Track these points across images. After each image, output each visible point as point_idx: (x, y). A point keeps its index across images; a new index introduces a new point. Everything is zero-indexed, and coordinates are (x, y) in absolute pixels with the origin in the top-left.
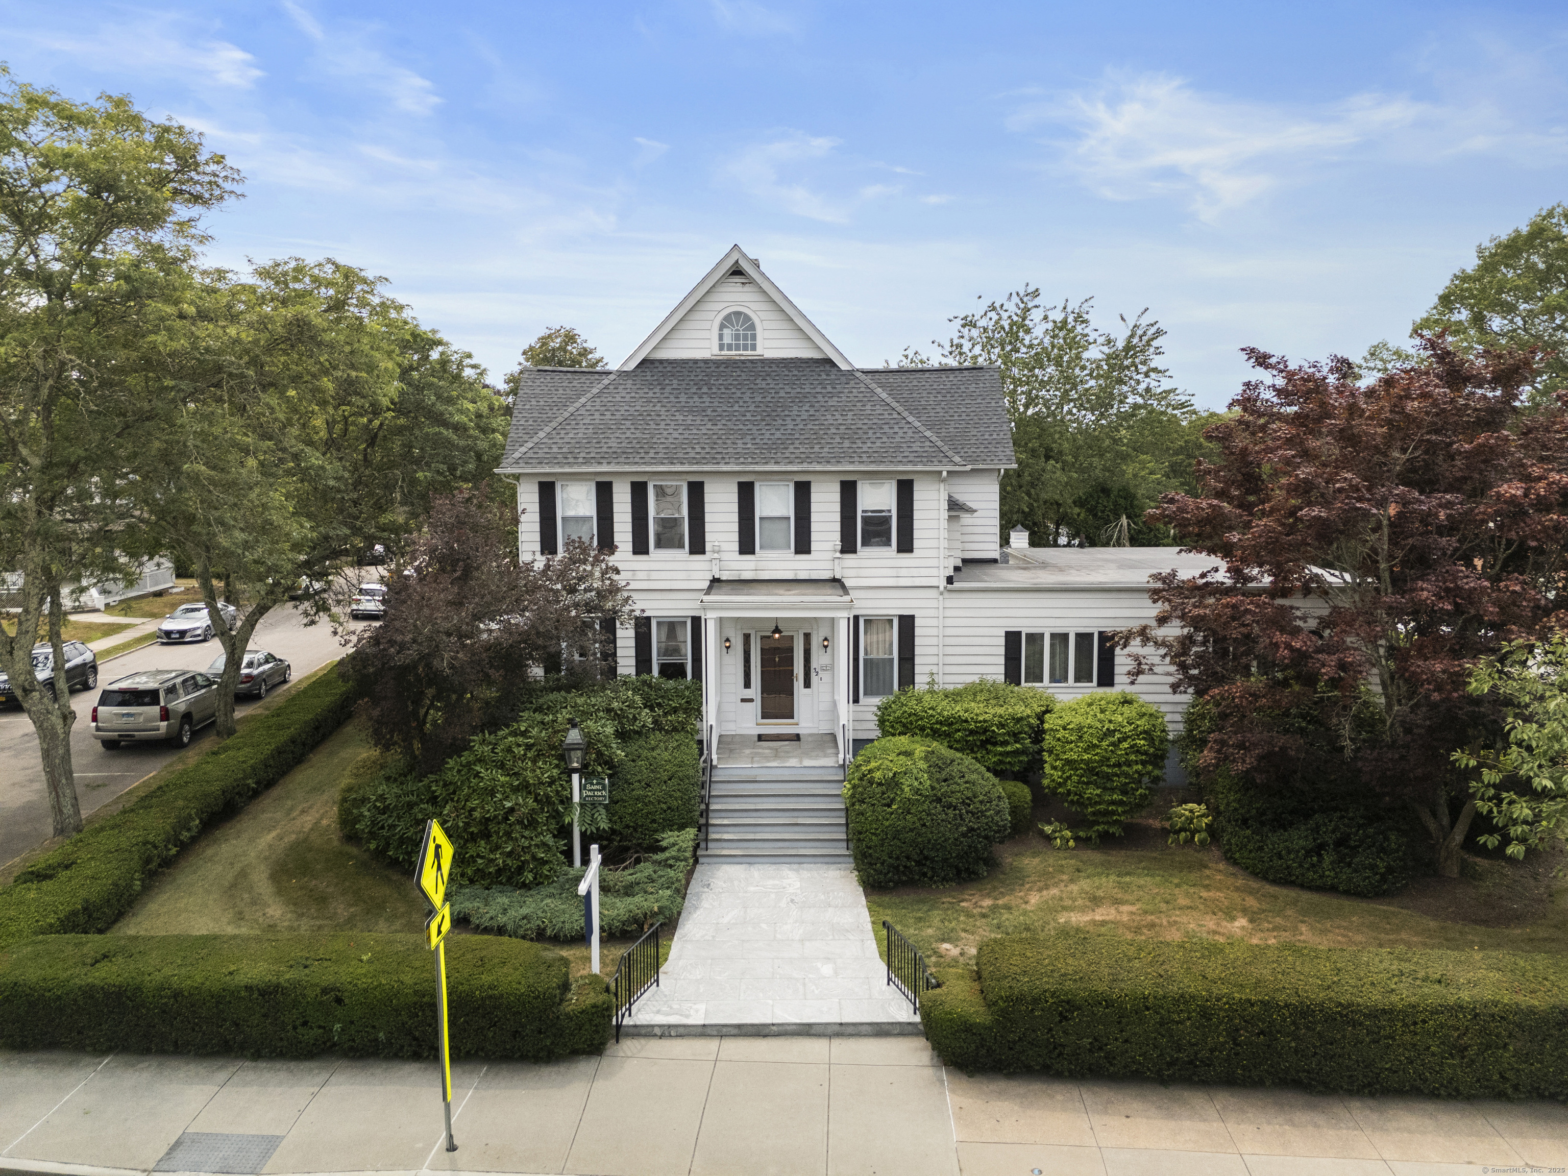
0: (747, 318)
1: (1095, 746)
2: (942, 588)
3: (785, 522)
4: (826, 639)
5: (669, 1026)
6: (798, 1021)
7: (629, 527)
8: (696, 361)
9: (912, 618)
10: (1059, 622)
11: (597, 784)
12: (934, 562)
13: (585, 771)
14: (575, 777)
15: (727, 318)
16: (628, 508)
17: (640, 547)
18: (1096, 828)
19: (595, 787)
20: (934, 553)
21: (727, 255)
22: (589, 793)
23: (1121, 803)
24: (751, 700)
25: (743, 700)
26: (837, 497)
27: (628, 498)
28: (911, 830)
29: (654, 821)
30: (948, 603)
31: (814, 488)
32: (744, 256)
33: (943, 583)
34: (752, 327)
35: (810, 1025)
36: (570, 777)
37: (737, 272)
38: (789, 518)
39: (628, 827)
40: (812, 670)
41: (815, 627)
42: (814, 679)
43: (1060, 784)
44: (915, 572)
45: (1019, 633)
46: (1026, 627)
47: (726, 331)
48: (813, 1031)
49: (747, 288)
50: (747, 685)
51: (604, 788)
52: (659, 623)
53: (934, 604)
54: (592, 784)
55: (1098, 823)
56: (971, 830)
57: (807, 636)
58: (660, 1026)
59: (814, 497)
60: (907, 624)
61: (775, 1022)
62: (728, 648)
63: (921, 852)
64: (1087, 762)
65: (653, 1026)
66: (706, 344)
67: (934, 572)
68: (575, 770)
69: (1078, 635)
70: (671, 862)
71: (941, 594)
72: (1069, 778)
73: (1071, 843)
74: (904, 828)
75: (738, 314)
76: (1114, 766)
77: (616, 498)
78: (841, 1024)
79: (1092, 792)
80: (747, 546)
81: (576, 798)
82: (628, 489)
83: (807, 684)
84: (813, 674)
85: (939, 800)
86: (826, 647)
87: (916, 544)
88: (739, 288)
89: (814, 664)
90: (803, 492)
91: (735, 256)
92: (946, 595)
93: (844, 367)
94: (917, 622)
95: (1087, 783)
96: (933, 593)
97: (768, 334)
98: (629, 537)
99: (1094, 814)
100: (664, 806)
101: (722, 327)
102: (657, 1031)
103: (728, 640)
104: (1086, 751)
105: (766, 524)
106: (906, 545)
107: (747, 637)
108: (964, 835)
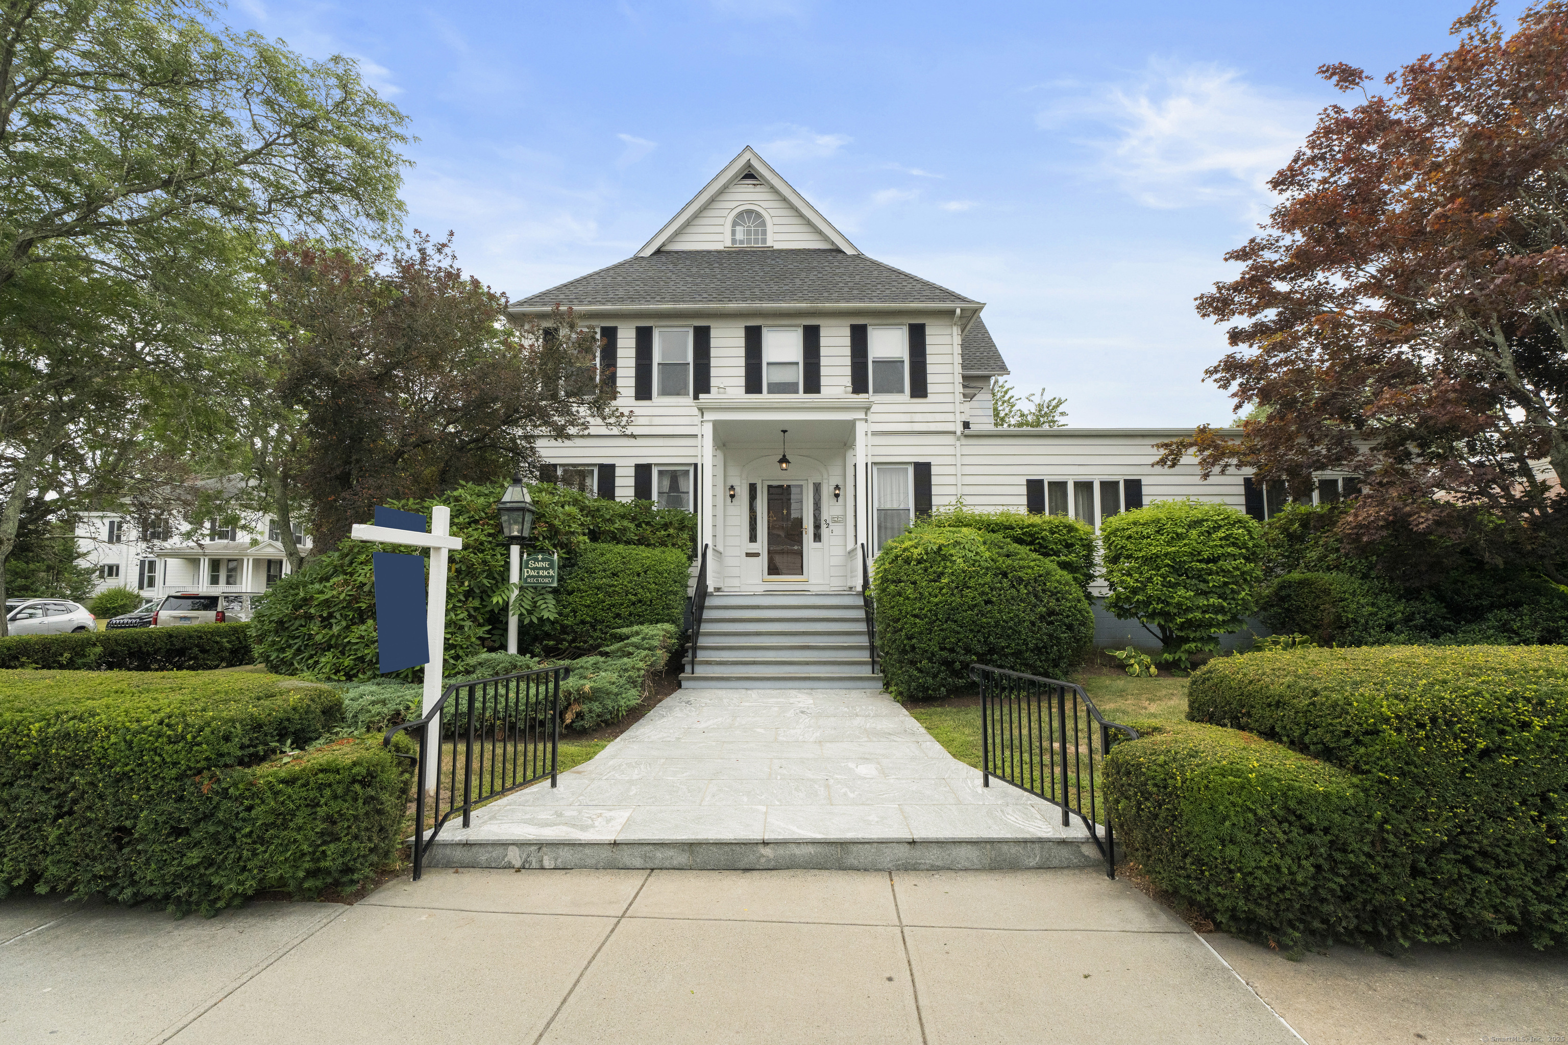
0: (759, 215)
1: (1179, 537)
2: (959, 433)
3: (795, 367)
4: (837, 487)
5: (541, 845)
6: (818, 836)
7: (632, 372)
8: (709, 252)
9: (928, 466)
10: (1082, 470)
11: (543, 560)
12: (949, 408)
13: (529, 545)
14: (515, 550)
15: (740, 215)
16: (632, 353)
17: (643, 392)
18: (1187, 646)
19: (540, 565)
20: (949, 398)
21: (739, 156)
22: (532, 573)
23: (1220, 610)
24: (757, 555)
25: (748, 555)
26: (847, 341)
27: (632, 343)
28: (971, 608)
29: (618, 616)
30: (966, 450)
31: (823, 332)
32: (756, 155)
33: (959, 429)
34: (763, 224)
35: (843, 845)
36: (508, 549)
37: (749, 175)
38: (797, 364)
39: (583, 622)
40: (823, 522)
41: (825, 476)
42: (824, 531)
43: (1135, 591)
44: (930, 417)
45: (1042, 481)
46: (1048, 474)
47: (739, 229)
48: (851, 860)
49: (758, 188)
50: (753, 538)
51: (551, 566)
52: (661, 473)
53: (951, 450)
54: (537, 560)
55: (1187, 640)
56: (1051, 613)
57: (817, 488)
58: (521, 844)
59: (823, 341)
60: (923, 472)
61: (768, 836)
62: (732, 496)
63: (986, 639)
64: (1173, 556)
65: (505, 845)
66: (719, 237)
67: (950, 417)
68: (513, 540)
69: (1103, 484)
70: (630, 649)
71: (958, 439)
72: (1150, 579)
73: (1153, 669)
74: (961, 605)
75: (749, 212)
76: (1208, 561)
77: (620, 343)
78: (913, 843)
79: (1182, 594)
80: (753, 384)
81: (514, 577)
82: (633, 333)
83: (817, 537)
84: (823, 526)
85: (1005, 575)
86: (837, 496)
87: (930, 388)
88: (751, 189)
89: (825, 515)
90: (812, 338)
91: (747, 156)
92: (964, 441)
93: (849, 251)
94: (934, 470)
95: (1174, 586)
96: (950, 439)
97: (777, 229)
98: (632, 382)
99: (1182, 627)
100: (633, 598)
101: (735, 224)
102: (514, 856)
103: (732, 488)
104: (1169, 543)
105: (772, 368)
106: (919, 389)
107: (753, 488)
108: (1042, 618)
